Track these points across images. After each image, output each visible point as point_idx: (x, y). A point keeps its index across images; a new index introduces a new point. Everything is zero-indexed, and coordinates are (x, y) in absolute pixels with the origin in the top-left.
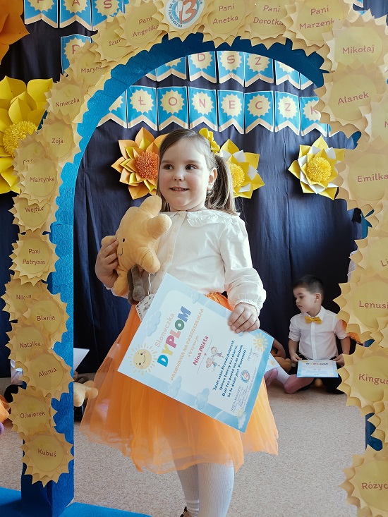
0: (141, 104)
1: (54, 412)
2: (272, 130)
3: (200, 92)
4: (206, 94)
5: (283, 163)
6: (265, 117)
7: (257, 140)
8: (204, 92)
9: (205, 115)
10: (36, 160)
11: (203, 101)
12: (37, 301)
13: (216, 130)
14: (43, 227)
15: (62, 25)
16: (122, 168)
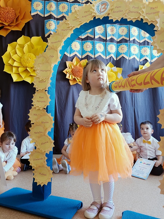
1: (46, 158)
2: (128, 59)
3: (99, 43)
4: (102, 44)
6: (125, 54)
7: (122, 63)
8: (101, 43)
9: (101, 52)
10: (43, 63)
11: (100, 47)
12: (42, 116)
13: (105, 58)
14: (45, 88)
15: (46, 16)
16: (67, 72)
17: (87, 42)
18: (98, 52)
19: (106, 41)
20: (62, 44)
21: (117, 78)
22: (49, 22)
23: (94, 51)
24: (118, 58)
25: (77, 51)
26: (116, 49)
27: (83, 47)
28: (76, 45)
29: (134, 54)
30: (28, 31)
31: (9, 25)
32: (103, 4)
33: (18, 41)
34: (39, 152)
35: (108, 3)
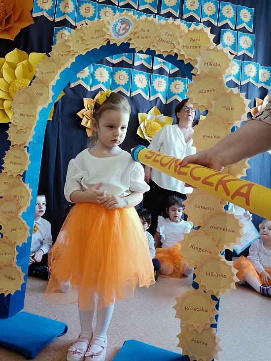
0: (101, 76)
1: (17, 253)
3: (140, 74)
4: (144, 75)
6: (181, 95)
9: (142, 89)
10: (25, 104)
11: (141, 80)
12: (15, 186)
13: (148, 99)
14: (25, 143)
15: (56, 20)
16: (84, 116)
17: (120, 70)
18: (137, 88)
19: (151, 71)
20: (57, 77)
22: (61, 32)
23: (130, 85)
24: (169, 102)
25: (103, 83)
26: (166, 86)
27: (113, 77)
28: (103, 74)
32: (124, 22)
33: (7, 56)
34: (7, 243)
35: (131, 21)
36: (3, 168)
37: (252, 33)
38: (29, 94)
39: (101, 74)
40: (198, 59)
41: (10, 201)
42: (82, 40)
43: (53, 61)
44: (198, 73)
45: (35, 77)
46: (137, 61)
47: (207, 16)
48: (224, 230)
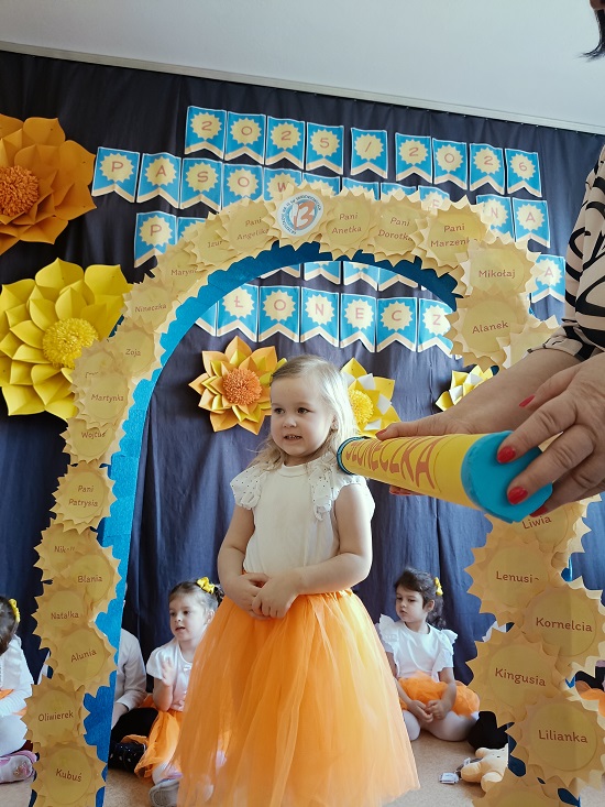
0: (237, 306)
1: (86, 713)
2: (413, 350)
3: (317, 295)
4: (326, 298)
5: (428, 395)
6: (406, 332)
7: (392, 361)
8: (323, 295)
9: (322, 325)
10: (103, 374)
11: (320, 307)
12: (81, 555)
13: (336, 345)
14: (101, 458)
15: (140, 200)
16: (204, 388)
17: (276, 290)
18: (314, 325)
19: (340, 288)
20: (172, 316)
21: (376, 413)
22: (151, 221)
23: (299, 319)
24: (381, 347)
25: (241, 318)
26: (374, 317)
27: (262, 306)
28: (241, 301)
29: (433, 335)
30: (76, 246)
31: (11, 224)
32: (302, 203)
33: (39, 275)
34: (62, 690)
35: (320, 201)
36: (54, 516)
37: (541, 199)
38: (110, 354)
39: (237, 301)
40: (465, 265)
41: (68, 589)
42: (219, 241)
43: (160, 284)
44: (469, 292)
45: (122, 318)
46: (309, 271)
47: (445, 172)
48: (567, 626)
